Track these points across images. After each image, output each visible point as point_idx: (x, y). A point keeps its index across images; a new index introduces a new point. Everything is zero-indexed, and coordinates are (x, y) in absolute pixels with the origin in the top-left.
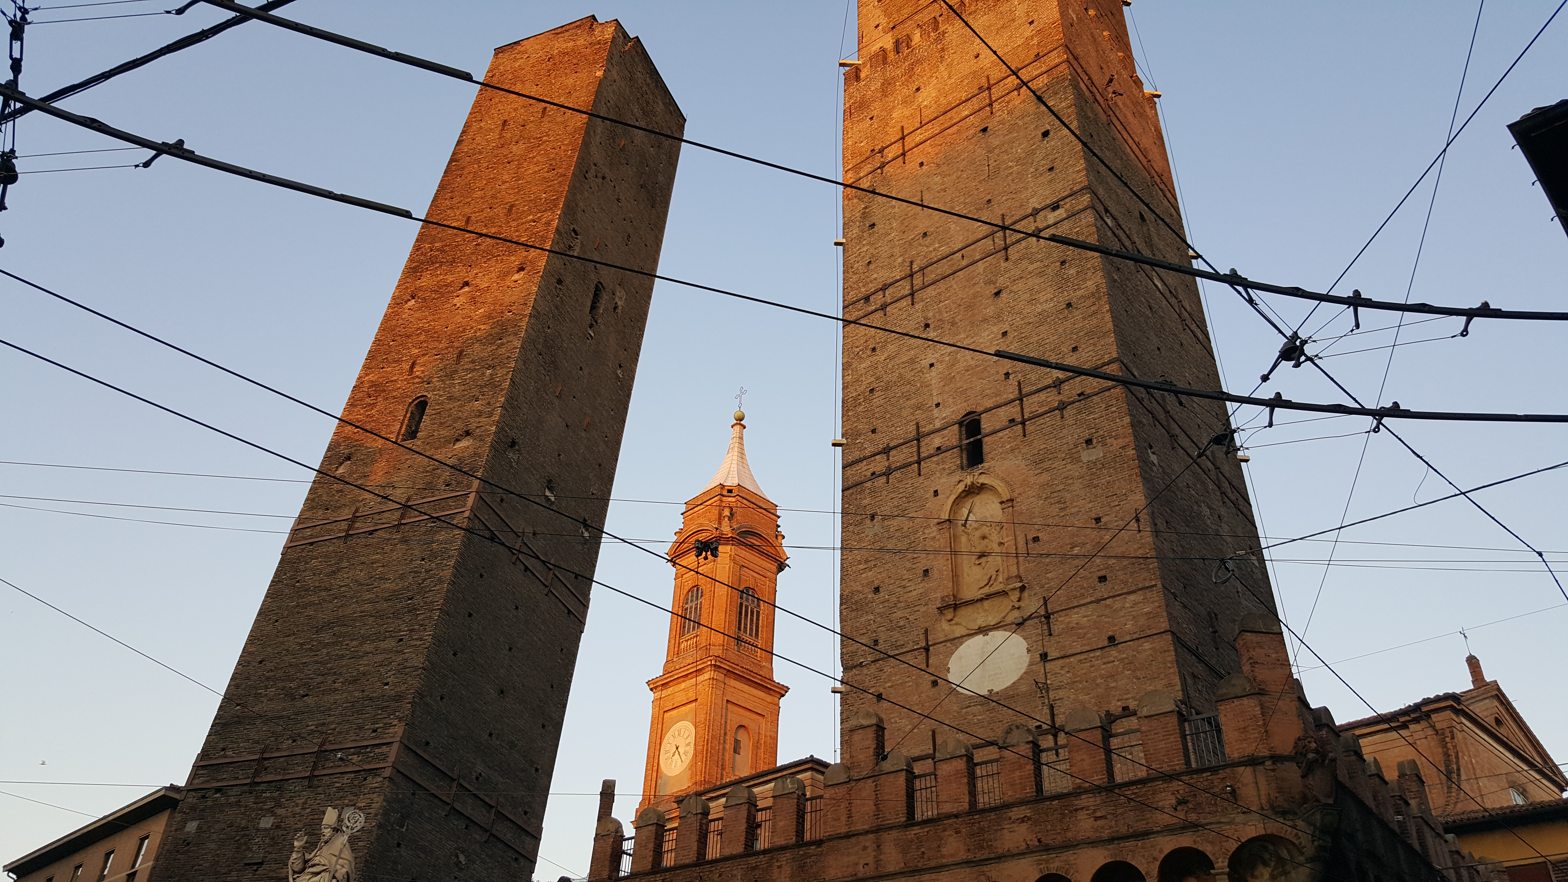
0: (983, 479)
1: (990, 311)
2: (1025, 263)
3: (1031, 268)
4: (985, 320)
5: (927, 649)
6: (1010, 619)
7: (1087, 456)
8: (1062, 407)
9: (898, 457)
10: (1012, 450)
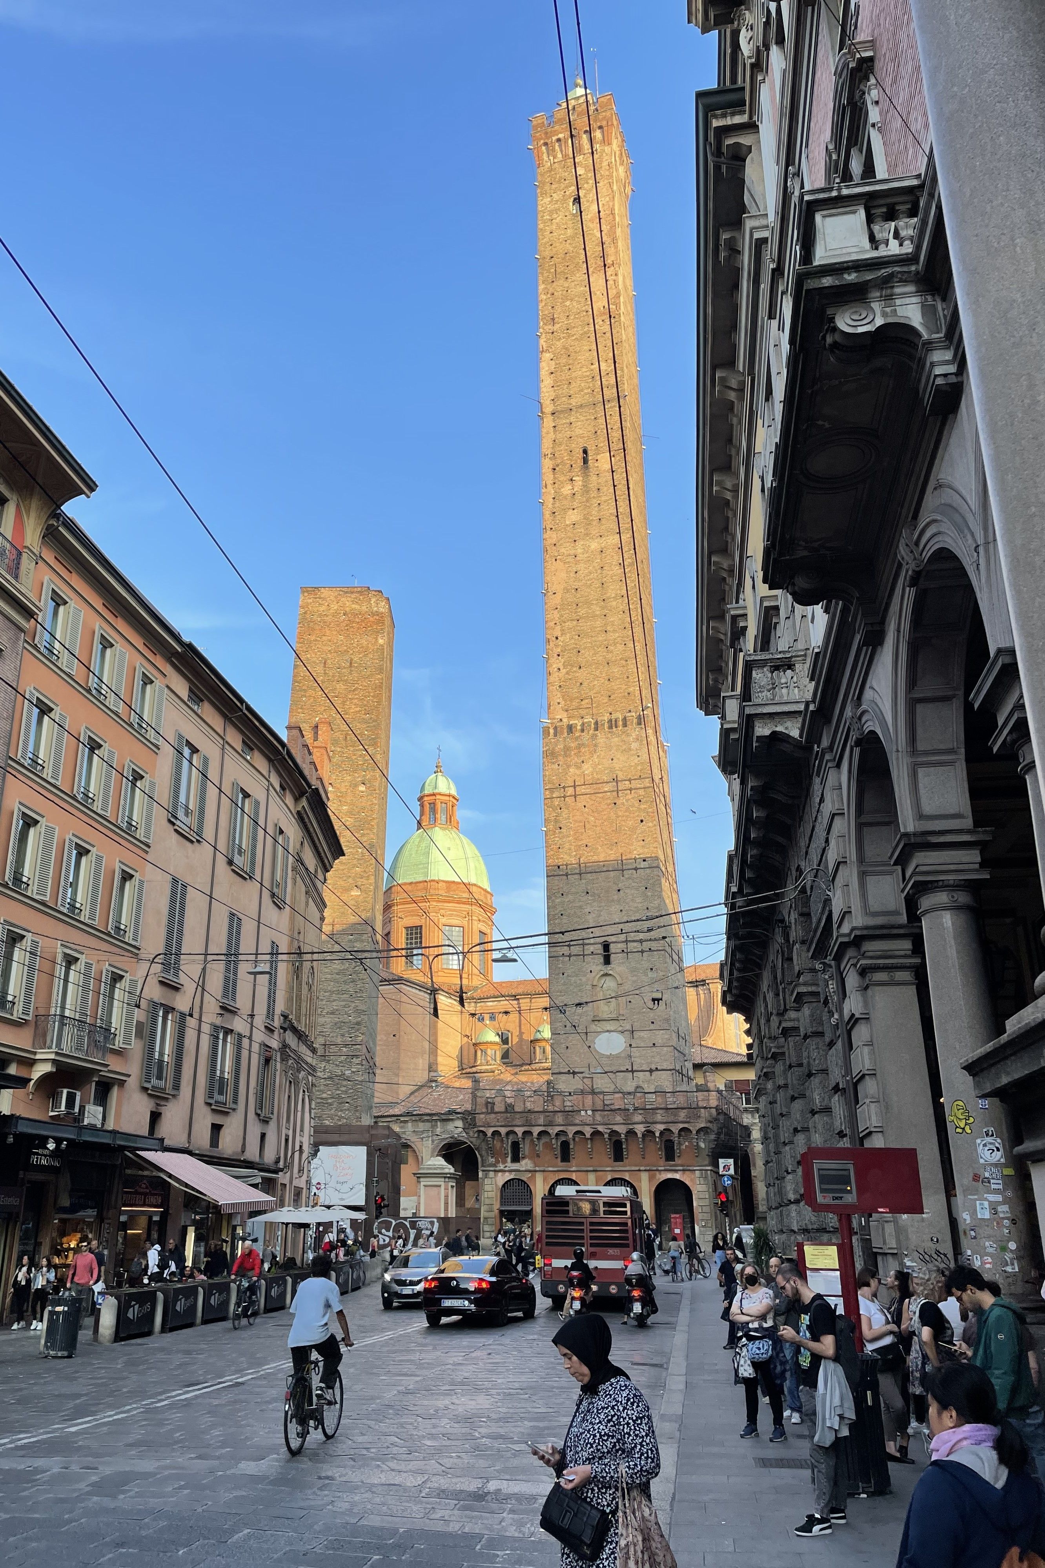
0: (611, 972)
1: (616, 897)
2: (630, 881)
3: (633, 884)
4: (613, 901)
5: (586, 1033)
6: (620, 1029)
7: (650, 974)
8: (642, 952)
9: (575, 950)
10: (623, 963)
